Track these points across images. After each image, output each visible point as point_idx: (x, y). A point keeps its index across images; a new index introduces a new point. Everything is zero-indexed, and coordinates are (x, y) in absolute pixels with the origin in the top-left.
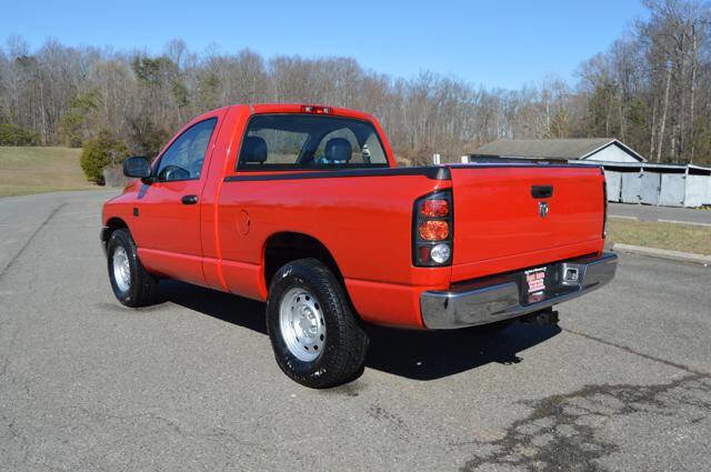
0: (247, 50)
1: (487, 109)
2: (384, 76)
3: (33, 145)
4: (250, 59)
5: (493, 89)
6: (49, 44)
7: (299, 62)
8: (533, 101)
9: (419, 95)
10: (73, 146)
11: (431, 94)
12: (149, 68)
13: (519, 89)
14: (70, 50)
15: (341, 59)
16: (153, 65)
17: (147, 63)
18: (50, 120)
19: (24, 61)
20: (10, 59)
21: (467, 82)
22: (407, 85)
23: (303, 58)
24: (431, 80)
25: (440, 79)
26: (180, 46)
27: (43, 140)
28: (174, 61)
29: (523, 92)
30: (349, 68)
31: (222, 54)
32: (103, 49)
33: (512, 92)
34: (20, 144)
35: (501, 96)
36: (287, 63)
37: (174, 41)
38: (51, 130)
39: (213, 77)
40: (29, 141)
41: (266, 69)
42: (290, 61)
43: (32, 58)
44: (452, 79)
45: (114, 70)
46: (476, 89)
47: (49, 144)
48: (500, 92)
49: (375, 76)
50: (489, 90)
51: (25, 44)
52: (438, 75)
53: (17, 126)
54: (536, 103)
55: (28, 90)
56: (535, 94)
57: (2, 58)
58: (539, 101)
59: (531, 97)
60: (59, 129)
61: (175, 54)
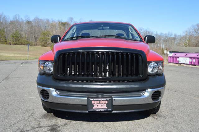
0: (91, 20)
3: (31, 45)
5: (160, 33)
6: (36, 17)
8: (171, 37)
13: (167, 33)
14: (41, 20)
16: (64, 24)
17: (62, 23)
18: (36, 39)
20: (24, 21)
21: (152, 31)
24: (141, 30)
26: (72, 19)
27: (33, 44)
28: (70, 23)
33: (165, 34)
35: (162, 35)
37: (70, 18)
43: (30, 22)
44: (148, 30)
45: (53, 25)
47: (35, 45)
51: (29, 18)
53: (27, 40)
54: (172, 37)
55: (30, 30)
56: (172, 35)
57: (23, 22)
58: (173, 36)
59: (170, 35)
60: (38, 41)
61: (70, 21)
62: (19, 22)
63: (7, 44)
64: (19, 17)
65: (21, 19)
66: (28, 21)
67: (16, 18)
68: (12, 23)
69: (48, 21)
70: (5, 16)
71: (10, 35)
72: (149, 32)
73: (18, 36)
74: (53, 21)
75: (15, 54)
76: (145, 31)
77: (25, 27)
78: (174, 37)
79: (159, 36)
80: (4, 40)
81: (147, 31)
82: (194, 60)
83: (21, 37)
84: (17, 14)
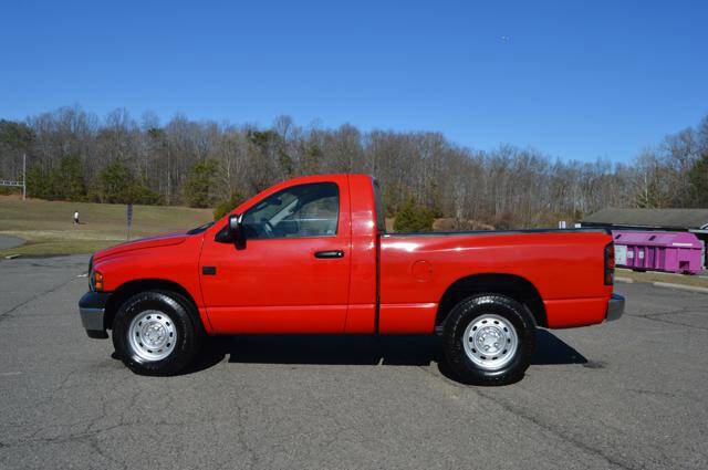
0: (348, 125)
1: (563, 180)
2: (465, 148)
3: (159, 205)
4: (349, 132)
5: (570, 162)
6: (177, 118)
7: (392, 136)
8: (607, 173)
9: (500, 167)
10: (192, 207)
11: (510, 166)
12: (261, 139)
13: (594, 161)
14: (193, 124)
15: (428, 134)
16: (263, 137)
17: (257, 135)
18: (175, 183)
19: (154, 133)
20: (142, 130)
21: (544, 155)
22: (488, 158)
23: (396, 132)
24: (510, 153)
25: (519, 153)
26: (287, 121)
27: (168, 201)
28: (282, 135)
29: (598, 165)
30: (438, 140)
31: (324, 129)
32: (220, 123)
33: (587, 165)
34: (149, 203)
35: (576, 168)
36: (380, 135)
37: (282, 117)
39: (316, 147)
40: (155, 201)
41: (363, 143)
42: (384, 134)
43: (161, 131)
44: (530, 151)
45: (230, 143)
46: (553, 161)
47: (171, 204)
49: (457, 148)
50: (566, 162)
51: (156, 118)
52: (516, 149)
53: (146, 188)
54: (610, 175)
55: (157, 157)
56: (609, 166)
58: (613, 173)
59: (605, 169)
60: (182, 191)
61: (283, 128)
62: (126, 133)
63: (86, 200)
64: (125, 117)
65: (133, 123)
66: (154, 130)
67: (116, 120)
68: (106, 134)
69: (214, 127)
70: (83, 115)
71: (97, 174)
72: (533, 158)
73: (121, 174)
74: (227, 130)
75: (102, 232)
76: (523, 157)
77: (144, 148)
78: (616, 174)
79: (567, 172)
80: (78, 188)
81: (526, 158)
82: (641, 255)
83: (130, 177)
84: (119, 109)
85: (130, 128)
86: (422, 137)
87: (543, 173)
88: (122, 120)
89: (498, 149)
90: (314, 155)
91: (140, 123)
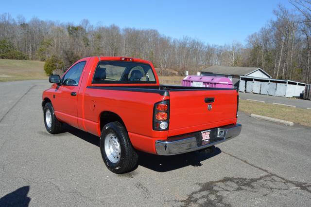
0: (114, 25)
1: (210, 53)
2: (169, 37)
3: (26, 60)
4: (114, 28)
5: (213, 45)
6: (34, 19)
8: (228, 50)
9: (183, 46)
11: (188, 46)
12: (74, 31)
14: (42, 22)
15: (152, 30)
16: (75, 29)
17: (73, 28)
18: (33, 50)
19: (24, 25)
20: (18, 24)
22: (178, 41)
24: (188, 40)
25: (191, 40)
26: (87, 22)
27: (30, 58)
28: (84, 28)
29: (225, 47)
30: (155, 34)
31: (104, 26)
32: (56, 21)
33: (220, 46)
34: (21, 59)
35: (216, 48)
36: (130, 30)
37: (84, 20)
38: (33, 54)
39: (100, 35)
40: (24, 58)
41: (121, 32)
42: (131, 30)
43: (27, 24)
44: (196, 40)
45: (60, 30)
46: (206, 44)
47: (32, 59)
48: (215, 46)
49: (165, 37)
51: (24, 19)
53: (19, 52)
56: (230, 47)
57: (15, 24)
60: (37, 54)
61: (84, 25)
62: (10, 25)
64: (9, 17)
65: (13, 20)
67: (5, 19)
69: (52, 23)
72: (198, 43)
73: (6, 45)
79: (211, 49)
81: (194, 42)
83: (12, 46)
84: (6, 13)
85: (12, 23)
86: (148, 32)
87: (201, 49)
88: (7, 19)
89: (182, 38)
90: (99, 38)
91: (17, 21)
